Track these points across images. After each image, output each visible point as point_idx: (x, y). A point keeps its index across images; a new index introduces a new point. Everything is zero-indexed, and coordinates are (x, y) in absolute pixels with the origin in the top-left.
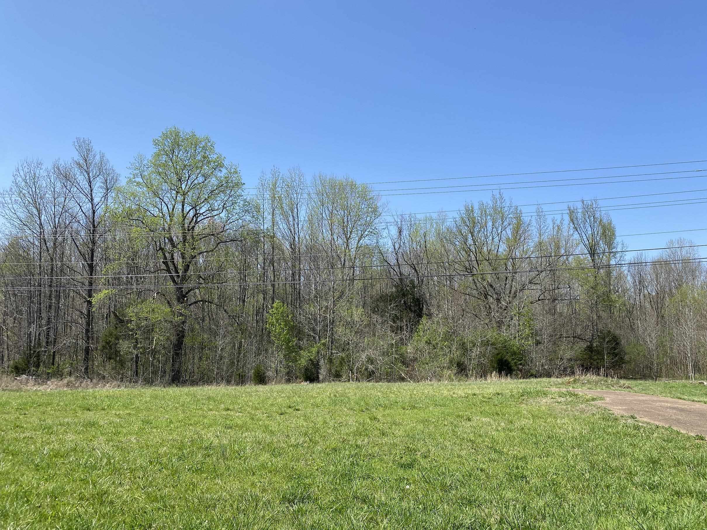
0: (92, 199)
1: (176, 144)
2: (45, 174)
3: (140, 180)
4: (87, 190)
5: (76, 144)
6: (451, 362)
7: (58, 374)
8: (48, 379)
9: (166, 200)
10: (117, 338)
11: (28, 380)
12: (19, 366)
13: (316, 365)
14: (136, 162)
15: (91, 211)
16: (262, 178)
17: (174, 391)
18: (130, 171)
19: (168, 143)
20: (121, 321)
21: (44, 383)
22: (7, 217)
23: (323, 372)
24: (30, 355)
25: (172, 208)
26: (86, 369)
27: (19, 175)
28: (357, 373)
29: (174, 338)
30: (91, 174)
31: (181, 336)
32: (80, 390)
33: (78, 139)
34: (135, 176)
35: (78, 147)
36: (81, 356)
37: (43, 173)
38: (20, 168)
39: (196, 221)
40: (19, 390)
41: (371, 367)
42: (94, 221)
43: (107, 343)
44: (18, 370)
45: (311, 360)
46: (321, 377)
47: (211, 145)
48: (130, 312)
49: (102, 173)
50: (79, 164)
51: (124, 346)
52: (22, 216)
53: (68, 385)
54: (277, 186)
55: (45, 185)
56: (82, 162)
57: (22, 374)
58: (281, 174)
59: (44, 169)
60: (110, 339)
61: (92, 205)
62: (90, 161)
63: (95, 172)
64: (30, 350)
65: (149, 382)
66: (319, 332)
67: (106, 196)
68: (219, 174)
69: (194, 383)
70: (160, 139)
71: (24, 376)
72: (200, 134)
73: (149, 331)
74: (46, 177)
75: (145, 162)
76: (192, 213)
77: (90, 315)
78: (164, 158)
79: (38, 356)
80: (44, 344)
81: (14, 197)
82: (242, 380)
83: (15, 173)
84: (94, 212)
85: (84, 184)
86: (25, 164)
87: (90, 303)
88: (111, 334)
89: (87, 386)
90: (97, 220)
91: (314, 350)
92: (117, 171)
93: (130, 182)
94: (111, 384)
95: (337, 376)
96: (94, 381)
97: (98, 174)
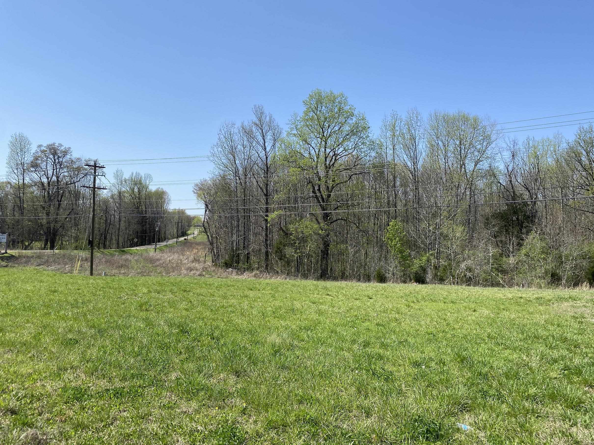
0: (265, 149)
1: (319, 102)
2: (237, 131)
3: (295, 132)
4: (262, 142)
5: (254, 110)
6: (546, 272)
7: (250, 269)
8: (244, 272)
9: (312, 145)
10: (284, 246)
11: (232, 271)
12: (228, 262)
13: (424, 270)
14: (293, 119)
15: (265, 157)
16: (385, 120)
17: (322, 283)
18: (289, 126)
19: (314, 102)
20: (287, 234)
21: (242, 274)
22: (216, 163)
23: (429, 276)
24: (234, 256)
25: (318, 151)
26: (267, 266)
27: (221, 133)
28: (457, 279)
29: (322, 246)
30: (263, 131)
31: (327, 245)
32: (262, 279)
33: (255, 106)
34: (292, 129)
35: (255, 112)
36: (263, 257)
37: (236, 131)
38: (222, 129)
39: (335, 159)
40: (227, 277)
41: (469, 274)
42: (267, 164)
43: (278, 249)
44: (227, 265)
45: (421, 266)
46: (428, 280)
47: (345, 99)
48: (291, 227)
49: (271, 129)
50: (256, 124)
51: (289, 251)
52: (225, 161)
53: (255, 276)
54: (396, 126)
55: (237, 139)
56: (258, 122)
57: (230, 268)
58: (399, 116)
59: (236, 127)
60: (280, 246)
61: (266, 153)
62: (263, 121)
63: (266, 129)
64: (233, 252)
65: (305, 276)
66: (429, 245)
67: (274, 145)
68: (351, 122)
69: (335, 279)
70: (308, 99)
71: (230, 269)
72: (336, 92)
73: (304, 240)
74: (238, 133)
75: (299, 118)
76: (331, 154)
77: (267, 229)
78: (311, 114)
79: (238, 256)
80: (242, 248)
81: (220, 149)
82: (368, 279)
83: (219, 132)
84: (267, 158)
85: (260, 138)
86: (225, 126)
87: (266, 220)
88: (281, 243)
89: (266, 277)
90: (269, 163)
91: (424, 258)
92: (281, 126)
93: (289, 134)
94: (281, 277)
95: (442, 280)
96: (271, 274)
97: (268, 130)
